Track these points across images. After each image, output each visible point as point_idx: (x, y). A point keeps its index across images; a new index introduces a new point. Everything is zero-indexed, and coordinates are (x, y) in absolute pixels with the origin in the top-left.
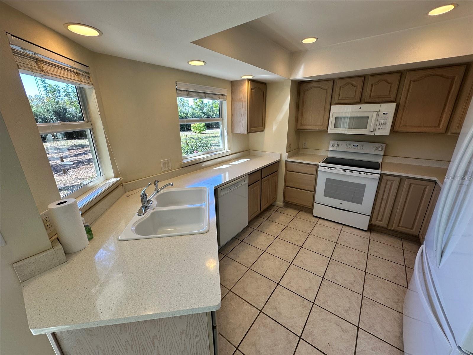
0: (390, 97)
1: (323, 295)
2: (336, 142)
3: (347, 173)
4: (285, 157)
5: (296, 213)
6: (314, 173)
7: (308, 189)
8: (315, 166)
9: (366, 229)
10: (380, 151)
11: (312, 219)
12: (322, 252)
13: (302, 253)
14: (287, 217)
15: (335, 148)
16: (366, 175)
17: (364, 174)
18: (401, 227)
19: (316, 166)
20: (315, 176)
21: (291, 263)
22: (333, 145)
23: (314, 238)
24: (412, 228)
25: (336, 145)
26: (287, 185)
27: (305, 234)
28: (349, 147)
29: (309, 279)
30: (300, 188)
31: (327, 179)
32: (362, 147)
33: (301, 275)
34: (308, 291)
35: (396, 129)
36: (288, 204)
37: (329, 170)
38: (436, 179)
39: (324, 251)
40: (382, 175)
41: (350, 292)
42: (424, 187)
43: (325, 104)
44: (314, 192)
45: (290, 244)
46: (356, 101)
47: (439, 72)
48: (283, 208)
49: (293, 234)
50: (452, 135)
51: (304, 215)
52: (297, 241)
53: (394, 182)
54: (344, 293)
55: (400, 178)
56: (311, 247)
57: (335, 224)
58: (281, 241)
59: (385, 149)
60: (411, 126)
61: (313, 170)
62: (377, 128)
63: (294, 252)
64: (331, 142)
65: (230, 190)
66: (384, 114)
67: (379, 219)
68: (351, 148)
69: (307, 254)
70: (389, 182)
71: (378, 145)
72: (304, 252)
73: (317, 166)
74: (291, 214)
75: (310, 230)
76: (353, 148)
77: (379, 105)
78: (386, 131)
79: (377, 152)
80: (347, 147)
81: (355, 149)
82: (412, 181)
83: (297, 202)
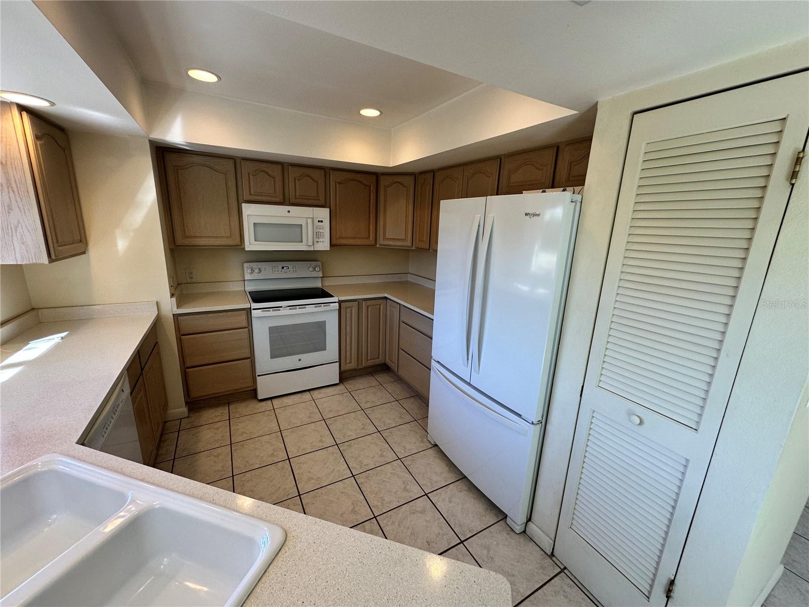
0: (319, 200)
1: (373, 496)
2: (254, 265)
3: (298, 311)
4: (170, 306)
5: (225, 411)
6: (245, 324)
7: (239, 357)
8: (242, 312)
9: (338, 382)
10: (318, 271)
11: (260, 407)
12: (321, 445)
13: (298, 466)
14: (217, 429)
15: (255, 276)
16: (322, 308)
17: (321, 306)
18: (370, 360)
19: (246, 311)
20: (247, 329)
21: (299, 495)
22: (252, 271)
23: (292, 432)
24: (379, 358)
25: (257, 271)
26: (188, 364)
27: (274, 435)
28: (276, 271)
29: (342, 492)
30: (221, 360)
31: (270, 328)
32: (295, 270)
33: (328, 498)
34: (356, 509)
35: (334, 242)
36: (195, 404)
37: (271, 313)
38: (386, 295)
39: (321, 441)
40: (340, 302)
41: (389, 466)
42: (378, 306)
43: (228, 201)
44: (251, 358)
45: (267, 467)
46: (278, 200)
47: (358, 177)
48: (188, 417)
49: (257, 449)
50: (381, 246)
51: (243, 408)
52: (272, 455)
53: (353, 308)
54: (386, 472)
55: (357, 302)
56: (302, 448)
57: (299, 395)
58: (248, 475)
59: (323, 268)
60: (346, 238)
61: (242, 320)
62: (315, 242)
63: (287, 475)
64: (246, 265)
65: (109, 428)
66: (319, 221)
67: (348, 362)
68: (280, 272)
69: (307, 463)
70: (348, 311)
71: (313, 264)
72: (300, 463)
73: (249, 311)
74: (218, 419)
75: (274, 425)
76: (283, 272)
77: (312, 208)
78: (324, 245)
79: (314, 274)
80: (275, 271)
81: (286, 272)
82: (369, 303)
83: (220, 391)
